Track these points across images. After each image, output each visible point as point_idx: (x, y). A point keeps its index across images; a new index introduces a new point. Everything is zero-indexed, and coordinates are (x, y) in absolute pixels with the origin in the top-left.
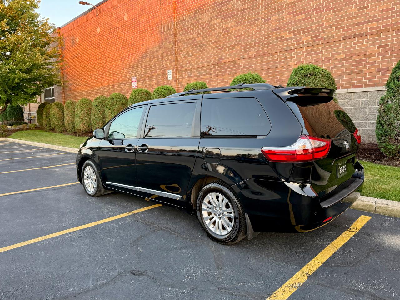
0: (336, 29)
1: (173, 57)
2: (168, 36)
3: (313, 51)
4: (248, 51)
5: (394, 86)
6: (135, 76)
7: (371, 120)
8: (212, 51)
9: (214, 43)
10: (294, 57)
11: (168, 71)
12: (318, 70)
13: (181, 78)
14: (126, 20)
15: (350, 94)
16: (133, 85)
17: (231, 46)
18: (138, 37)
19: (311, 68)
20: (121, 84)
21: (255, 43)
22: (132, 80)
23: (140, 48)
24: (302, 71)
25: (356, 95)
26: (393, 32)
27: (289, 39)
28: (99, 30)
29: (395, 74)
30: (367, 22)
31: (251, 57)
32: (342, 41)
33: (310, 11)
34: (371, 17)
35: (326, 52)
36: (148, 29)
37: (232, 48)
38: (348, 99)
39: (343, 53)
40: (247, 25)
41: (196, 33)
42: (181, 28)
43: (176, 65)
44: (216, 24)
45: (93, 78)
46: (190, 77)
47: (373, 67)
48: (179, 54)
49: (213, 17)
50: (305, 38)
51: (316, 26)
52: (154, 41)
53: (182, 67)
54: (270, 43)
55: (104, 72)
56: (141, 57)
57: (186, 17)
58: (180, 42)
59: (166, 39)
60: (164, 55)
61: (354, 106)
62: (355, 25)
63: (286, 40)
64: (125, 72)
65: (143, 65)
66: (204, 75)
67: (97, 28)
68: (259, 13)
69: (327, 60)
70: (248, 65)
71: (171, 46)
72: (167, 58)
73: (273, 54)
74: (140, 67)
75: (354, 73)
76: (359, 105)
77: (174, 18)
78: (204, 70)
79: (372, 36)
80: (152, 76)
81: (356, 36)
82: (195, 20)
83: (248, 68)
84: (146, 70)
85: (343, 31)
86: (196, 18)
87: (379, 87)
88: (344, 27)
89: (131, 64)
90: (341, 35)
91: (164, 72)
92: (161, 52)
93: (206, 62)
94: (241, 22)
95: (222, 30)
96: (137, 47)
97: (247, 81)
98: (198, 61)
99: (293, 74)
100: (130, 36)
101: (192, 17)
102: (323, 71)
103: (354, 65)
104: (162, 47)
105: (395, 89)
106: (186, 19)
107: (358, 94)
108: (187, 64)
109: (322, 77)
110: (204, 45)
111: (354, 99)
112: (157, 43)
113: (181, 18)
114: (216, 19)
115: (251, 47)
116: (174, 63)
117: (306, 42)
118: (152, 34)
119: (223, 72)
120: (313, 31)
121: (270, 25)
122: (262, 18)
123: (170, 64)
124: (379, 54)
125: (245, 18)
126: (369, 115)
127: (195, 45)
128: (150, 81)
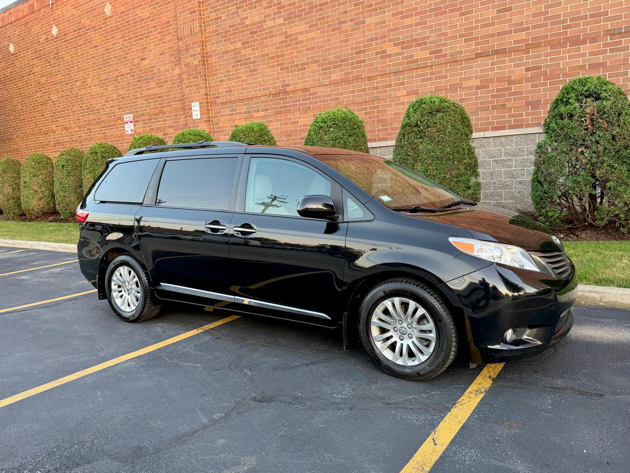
0: (466, 41)
1: (200, 81)
2: (190, 45)
3: (432, 74)
4: (330, 73)
5: (556, 127)
6: (131, 113)
7: (519, 177)
8: (269, 72)
9: (273, 58)
10: (403, 84)
11: (193, 104)
12: (447, 104)
13: (217, 117)
14: (109, 15)
15: (488, 140)
16: (127, 129)
17: (302, 64)
18: (133, 45)
19: (438, 101)
20: (103, 127)
21: (341, 61)
22: (125, 119)
23: (138, 64)
24: (423, 106)
25: (497, 141)
26: (546, 47)
27: (395, 55)
28: (55, 31)
29: (556, 110)
30: (510, 32)
31: (335, 83)
32: (474, 60)
33: (426, 12)
34: (515, 25)
35: (452, 75)
36: (151, 32)
37: (302, 67)
38: (485, 146)
39: (476, 77)
40: (327, 31)
41: (239, 41)
42: (213, 32)
43: (207, 95)
44: (274, 27)
45: (48, 117)
46: (232, 114)
47: (519, 99)
48: (212, 75)
49: (269, 16)
50: (419, 54)
51: (437, 36)
52: (164, 53)
53: (218, 97)
54: (364, 61)
55: (70, 107)
56: (141, 81)
57: (222, 13)
58: (212, 56)
59: (187, 50)
60: (185, 76)
61: (494, 157)
62: (493, 35)
63: (390, 56)
64: (111, 107)
65: (145, 93)
66: (258, 111)
67: (52, 27)
68: (346, 12)
69: (454, 88)
70: (330, 95)
71: (196, 62)
72: (189, 83)
73: (370, 78)
74: (138, 98)
75: (494, 107)
76: (501, 155)
77: (200, 15)
78: (258, 103)
79: (518, 52)
80: (163, 113)
81: (495, 53)
82: (237, 20)
83: (332, 100)
84: (151, 102)
85: (476, 44)
86: (238, 16)
87: (529, 128)
88: (477, 38)
89: (121, 92)
90: (473, 50)
91: (184, 106)
92: (177, 71)
93: (260, 90)
94: (317, 25)
95: (286, 37)
96: (133, 62)
97: (337, 122)
98: (246, 89)
99: (411, 110)
100: (118, 43)
101: (232, 14)
102: (454, 106)
103: (493, 97)
104: (180, 64)
105: (558, 130)
106: (221, 17)
107: (499, 139)
108: (226, 92)
109: (454, 115)
110: (255, 62)
111: (493, 147)
112: (170, 55)
113: (213, 16)
114: (274, 19)
115: (334, 67)
116: (203, 91)
117: (421, 59)
118: (159, 40)
119: (290, 106)
120: (431, 43)
121: (363, 32)
122: (352, 20)
123: (195, 93)
124: (528, 80)
125: (323, 18)
126: (515, 170)
127: (240, 61)
128: (159, 121)
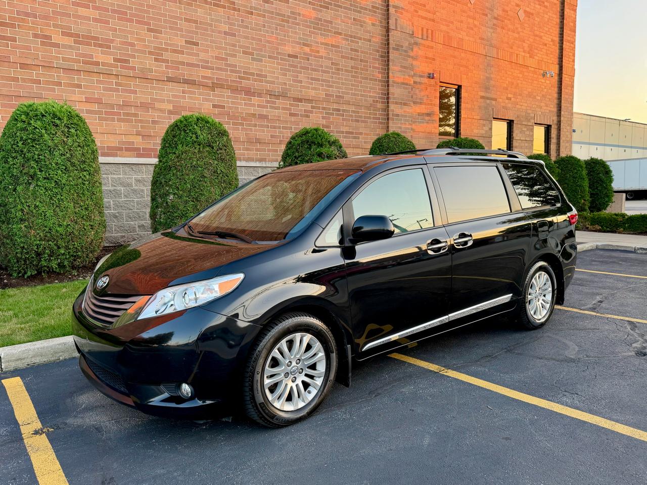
0: (156, 60)
3: (118, 84)
10: (79, 86)
26: (228, 90)
27: (65, 46)
30: (198, 66)
32: (166, 82)
33: (108, 10)
34: (202, 60)
35: (141, 92)
39: (169, 101)
50: (99, 56)
51: (122, 43)
54: (13, 39)
62: (183, 63)
63: (57, 45)
69: (145, 107)
73: (23, 66)
79: (205, 87)
85: (167, 67)
88: (167, 61)
90: (164, 72)
117: (104, 64)
120: (115, 48)
